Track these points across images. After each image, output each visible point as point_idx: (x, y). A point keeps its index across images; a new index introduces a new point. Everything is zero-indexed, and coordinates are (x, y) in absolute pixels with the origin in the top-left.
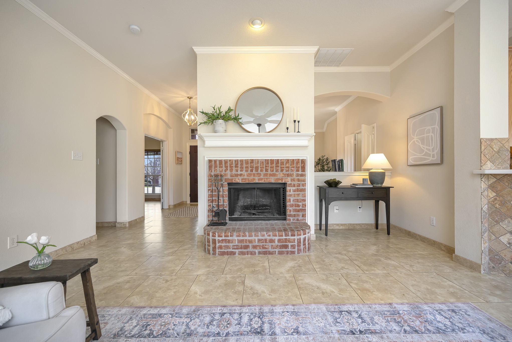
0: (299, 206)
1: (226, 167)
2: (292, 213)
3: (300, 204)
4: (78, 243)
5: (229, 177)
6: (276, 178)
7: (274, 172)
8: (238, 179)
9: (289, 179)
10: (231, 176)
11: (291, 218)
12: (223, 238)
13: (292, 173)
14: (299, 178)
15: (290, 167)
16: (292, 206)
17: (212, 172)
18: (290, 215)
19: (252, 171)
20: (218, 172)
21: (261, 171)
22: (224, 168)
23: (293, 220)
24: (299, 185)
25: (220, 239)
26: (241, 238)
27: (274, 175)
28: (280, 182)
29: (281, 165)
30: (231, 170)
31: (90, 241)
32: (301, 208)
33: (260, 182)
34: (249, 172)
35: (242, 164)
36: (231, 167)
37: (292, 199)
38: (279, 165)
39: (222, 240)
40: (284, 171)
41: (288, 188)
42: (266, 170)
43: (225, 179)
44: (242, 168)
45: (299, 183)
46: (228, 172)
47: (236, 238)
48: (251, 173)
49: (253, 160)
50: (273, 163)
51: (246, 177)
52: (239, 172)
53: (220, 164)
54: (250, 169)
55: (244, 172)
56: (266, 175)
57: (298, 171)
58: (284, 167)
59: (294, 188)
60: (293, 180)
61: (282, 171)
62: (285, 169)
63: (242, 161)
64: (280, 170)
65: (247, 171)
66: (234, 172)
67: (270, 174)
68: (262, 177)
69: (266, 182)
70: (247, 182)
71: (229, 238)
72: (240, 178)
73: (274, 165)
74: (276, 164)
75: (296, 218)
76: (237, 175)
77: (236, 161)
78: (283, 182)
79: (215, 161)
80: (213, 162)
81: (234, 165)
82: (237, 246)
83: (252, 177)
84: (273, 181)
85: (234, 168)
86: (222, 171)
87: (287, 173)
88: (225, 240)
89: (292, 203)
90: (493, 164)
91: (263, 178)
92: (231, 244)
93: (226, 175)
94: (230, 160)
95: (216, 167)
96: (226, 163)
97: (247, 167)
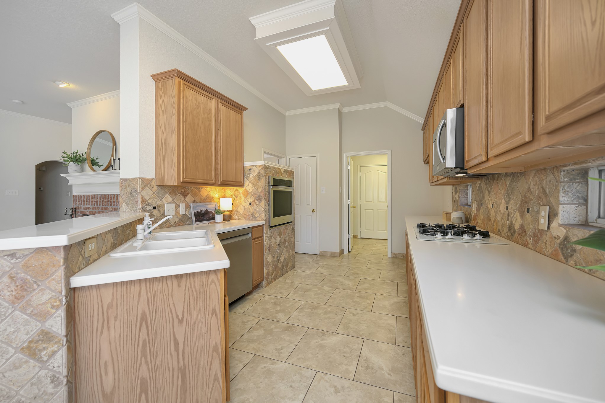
1: (81, 201)
5: (82, 210)
7: (107, 206)
8: (87, 212)
10: (84, 209)
15: (116, 201)
17: (74, 205)
19: (94, 205)
21: (100, 205)
22: (80, 202)
27: (106, 209)
29: (111, 200)
30: (84, 204)
34: (93, 206)
35: (89, 199)
36: (84, 201)
38: (110, 200)
40: (112, 205)
42: (103, 205)
43: (81, 211)
44: (89, 202)
46: (82, 206)
48: (94, 206)
49: (95, 195)
50: (106, 198)
51: (91, 210)
52: (88, 206)
53: (78, 199)
54: (94, 203)
55: (90, 206)
56: (102, 208)
58: (112, 202)
61: (111, 205)
62: (113, 203)
63: (89, 196)
64: (110, 205)
65: (92, 205)
66: (85, 206)
67: (104, 208)
73: (107, 200)
74: (108, 199)
76: (87, 208)
77: (87, 196)
79: (76, 195)
80: (75, 197)
85: (85, 202)
86: (79, 205)
87: (114, 207)
91: (101, 211)
93: (81, 208)
94: (83, 195)
95: (76, 201)
96: (81, 197)
97: (92, 201)
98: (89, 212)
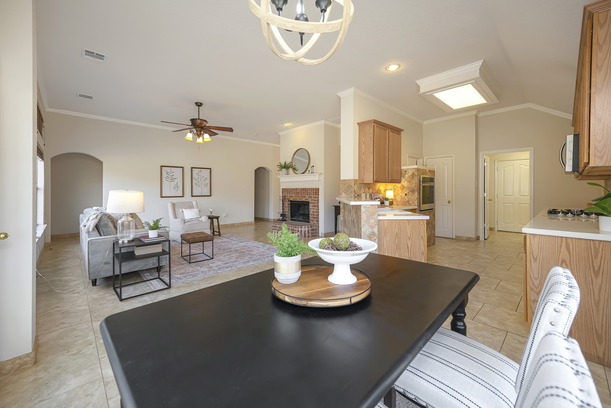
0: (314, 215)
1: (288, 192)
2: (311, 219)
3: (315, 214)
4: (246, 222)
5: (288, 197)
6: (305, 198)
7: (305, 195)
9: (310, 199)
10: (289, 197)
11: (311, 222)
12: (275, 225)
13: (311, 196)
14: (314, 199)
15: (311, 192)
16: (311, 215)
17: (283, 194)
18: (311, 220)
19: (296, 194)
20: (285, 195)
21: (300, 194)
23: (312, 223)
24: (314, 204)
25: (274, 225)
26: (280, 226)
27: (304, 197)
28: (307, 201)
29: (307, 191)
30: (289, 194)
31: (251, 223)
32: (315, 216)
33: (300, 200)
35: (293, 191)
36: (289, 192)
37: (312, 211)
39: (274, 226)
41: (310, 204)
42: (302, 194)
44: (293, 193)
45: (314, 202)
46: (288, 195)
47: (278, 226)
49: (297, 188)
51: (294, 198)
52: (292, 195)
53: (286, 191)
54: (296, 193)
55: (294, 195)
56: (301, 197)
57: (314, 195)
59: (312, 205)
60: (312, 200)
61: (308, 194)
62: (309, 193)
64: (307, 194)
65: (295, 194)
66: (290, 195)
68: (300, 198)
69: (302, 201)
70: (295, 200)
71: (276, 225)
72: (292, 198)
73: (305, 191)
75: (313, 222)
76: (291, 196)
77: (291, 189)
78: (308, 201)
79: (284, 189)
81: (290, 191)
82: (278, 229)
83: (296, 198)
84: (304, 201)
85: (290, 193)
87: (310, 196)
88: (275, 226)
89: (312, 213)
90: (345, 194)
92: (277, 228)
93: (287, 196)
95: (284, 192)
96: (288, 190)
97: (295, 192)
98: (293, 199)
